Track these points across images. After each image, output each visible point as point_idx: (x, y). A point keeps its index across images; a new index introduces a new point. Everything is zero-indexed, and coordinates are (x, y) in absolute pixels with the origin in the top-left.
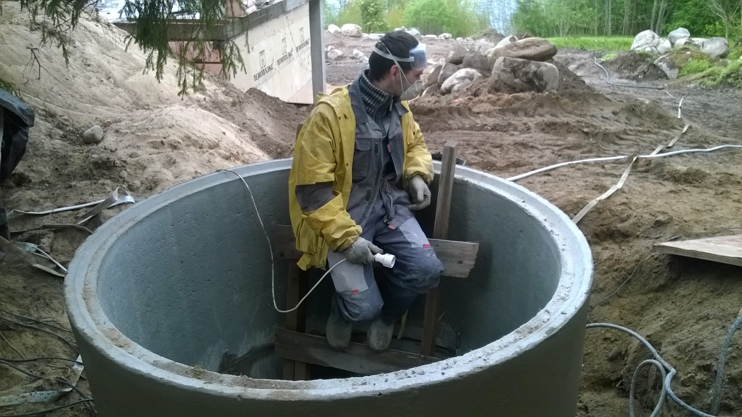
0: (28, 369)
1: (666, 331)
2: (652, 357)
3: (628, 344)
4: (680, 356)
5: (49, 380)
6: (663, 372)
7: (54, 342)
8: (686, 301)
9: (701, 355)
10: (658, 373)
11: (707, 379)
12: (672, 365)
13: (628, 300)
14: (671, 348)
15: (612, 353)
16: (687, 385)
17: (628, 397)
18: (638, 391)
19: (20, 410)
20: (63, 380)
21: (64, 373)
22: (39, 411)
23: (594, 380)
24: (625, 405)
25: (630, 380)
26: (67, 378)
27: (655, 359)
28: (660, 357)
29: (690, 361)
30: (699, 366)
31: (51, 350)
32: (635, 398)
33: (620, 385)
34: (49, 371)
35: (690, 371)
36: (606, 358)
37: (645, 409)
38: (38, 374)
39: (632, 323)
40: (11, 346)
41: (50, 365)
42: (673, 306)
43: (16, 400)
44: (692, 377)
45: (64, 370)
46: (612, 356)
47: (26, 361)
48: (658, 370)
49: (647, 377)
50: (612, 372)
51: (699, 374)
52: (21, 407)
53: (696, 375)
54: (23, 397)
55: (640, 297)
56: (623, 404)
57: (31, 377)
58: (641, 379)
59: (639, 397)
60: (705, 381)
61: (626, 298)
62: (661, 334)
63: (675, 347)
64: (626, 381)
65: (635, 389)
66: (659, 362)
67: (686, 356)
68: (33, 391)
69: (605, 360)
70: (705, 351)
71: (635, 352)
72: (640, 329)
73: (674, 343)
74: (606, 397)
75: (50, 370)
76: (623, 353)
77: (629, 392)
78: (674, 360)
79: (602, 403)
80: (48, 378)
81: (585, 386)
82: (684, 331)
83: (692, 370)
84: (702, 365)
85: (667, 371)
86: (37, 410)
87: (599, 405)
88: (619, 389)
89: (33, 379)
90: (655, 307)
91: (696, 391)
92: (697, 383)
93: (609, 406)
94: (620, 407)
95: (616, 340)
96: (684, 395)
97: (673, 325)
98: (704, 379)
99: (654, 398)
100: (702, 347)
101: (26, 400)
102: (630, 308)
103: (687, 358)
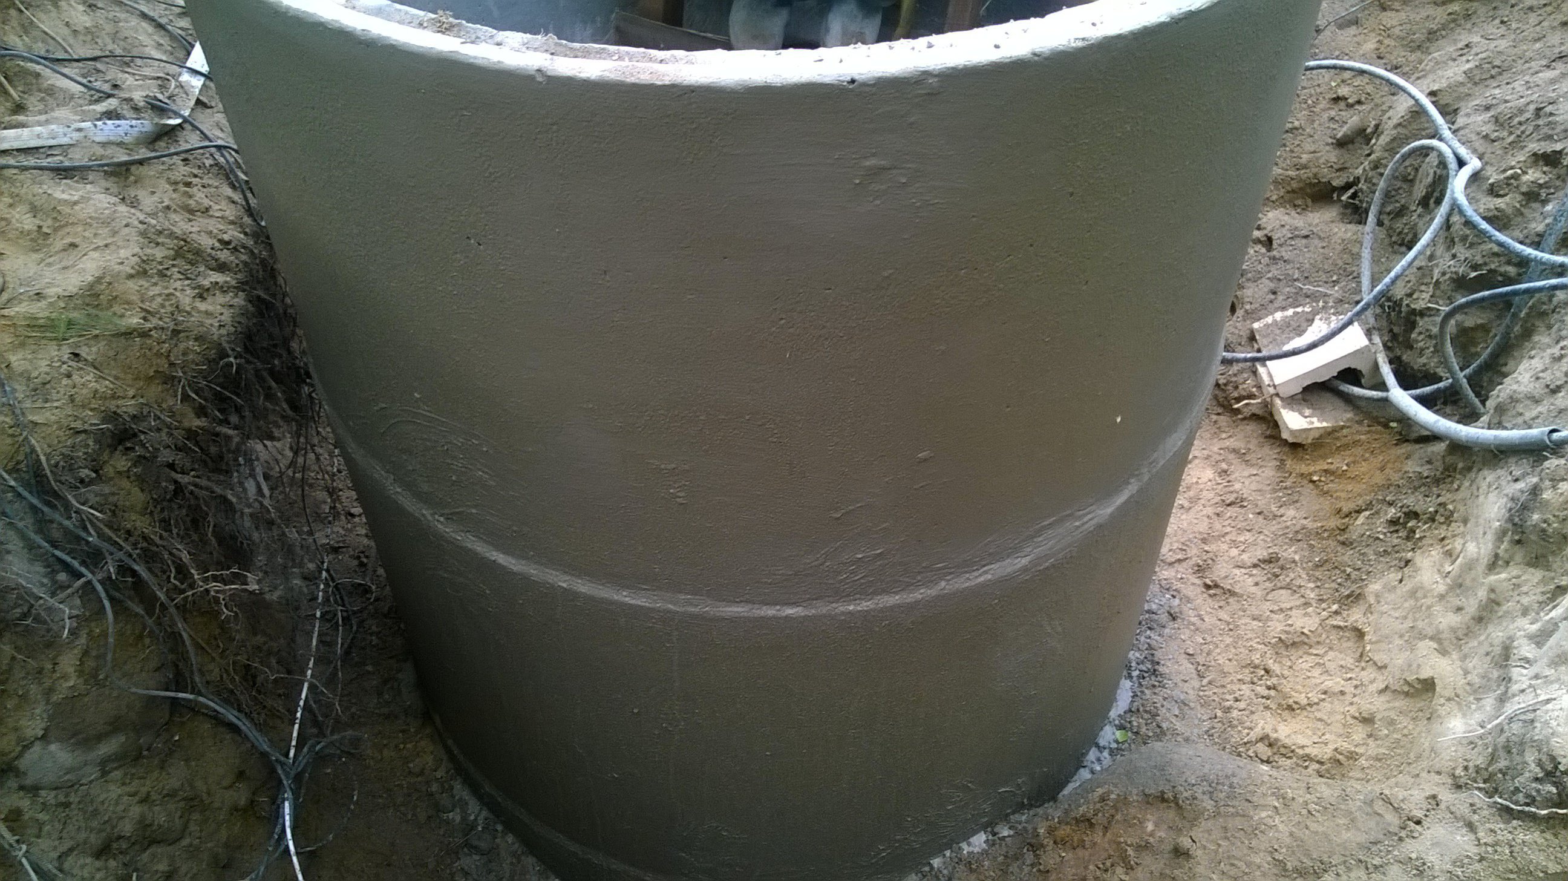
0: (84, 76)
1: (1475, 84)
2: (1436, 135)
3: (1384, 112)
4: (1496, 134)
5: (132, 100)
6: (1453, 164)
7: (133, 23)
8: (1533, 18)
9: (1546, 130)
10: (1438, 172)
11: (1546, 183)
12: (1475, 151)
13: (1402, 15)
14: (1480, 118)
15: (1345, 129)
16: (1501, 192)
17: (1362, 221)
18: (1388, 209)
19: (77, 157)
20: (160, 101)
21: (162, 88)
22: (116, 160)
23: (1294, 185)
24: (1355, 237)
25: (1374, 184)
26: (169, 98)
27: (1441, 139)
28: (1451, 136)
29: (1517, 144)
30: (1535, 154)
31: (129, 41)
32: (1380, 223)
33: (1350, 198)
34: (128, 83)
35: (1513, 163)
36: (1330, 141)
37: (1396, 247)
38: (106, 88)
39: (1401, 67)
40: (38, 27)
41: (129, 70)
42: (1503, 30)
43: (65, 135)
44: (1516, 177)
45: (163, 82)
46: (1345, 136)
47: (77, 61)
48: (1443, 164)
49: (1411, 181)
50: (1338, 170)
51: (1530, 171)
52: (77, 149)
53: (1525, 173)
54: (80, 130)
55: (1430, 10)
56: (1349, 234)
57: (93, 92)
58: (1399, 184)
59: (1386, 222)
60: (1541, 186)
61: (1397, 11)
62: (1461, 89)
63: (1488, 115)
64: (1364, 187)
65: (1383, 205)
66: (1448, 145)
67: (1511, 133)
68: (99, 119)
69: (1327, 144)
70: (1555, 123)
71: (1396, 127)
72: (1418, 78)
73: (1488, 108)
74: (1317, 221)
75: (130, 81)
76: (1369, 130)
77: (1367, 211)
78: (1481, 141)
79: (1305, 232)
80: (127, 96)
81: (1274, 198)
82: (1516, 84)
83: (1519, 162)
84: (1541, 152)
85: (1461, 163)
86: (112, 158)
87: (1297, 236)
88: (1346, 206)
89: (96, 97)
90: (1459, 34)
91: (1518, 206)
92: (1524, 189)
93: (1320, 238)
94: (1343, 240)
95: (1359, 102)
96: (1491, 214)
97: (1493, 72)
98: (1541, 181)
99: (1421, 224)
100: (1551, 114)
101: (86, 137)
102: (1402, 34)
103: (1512, 138)
